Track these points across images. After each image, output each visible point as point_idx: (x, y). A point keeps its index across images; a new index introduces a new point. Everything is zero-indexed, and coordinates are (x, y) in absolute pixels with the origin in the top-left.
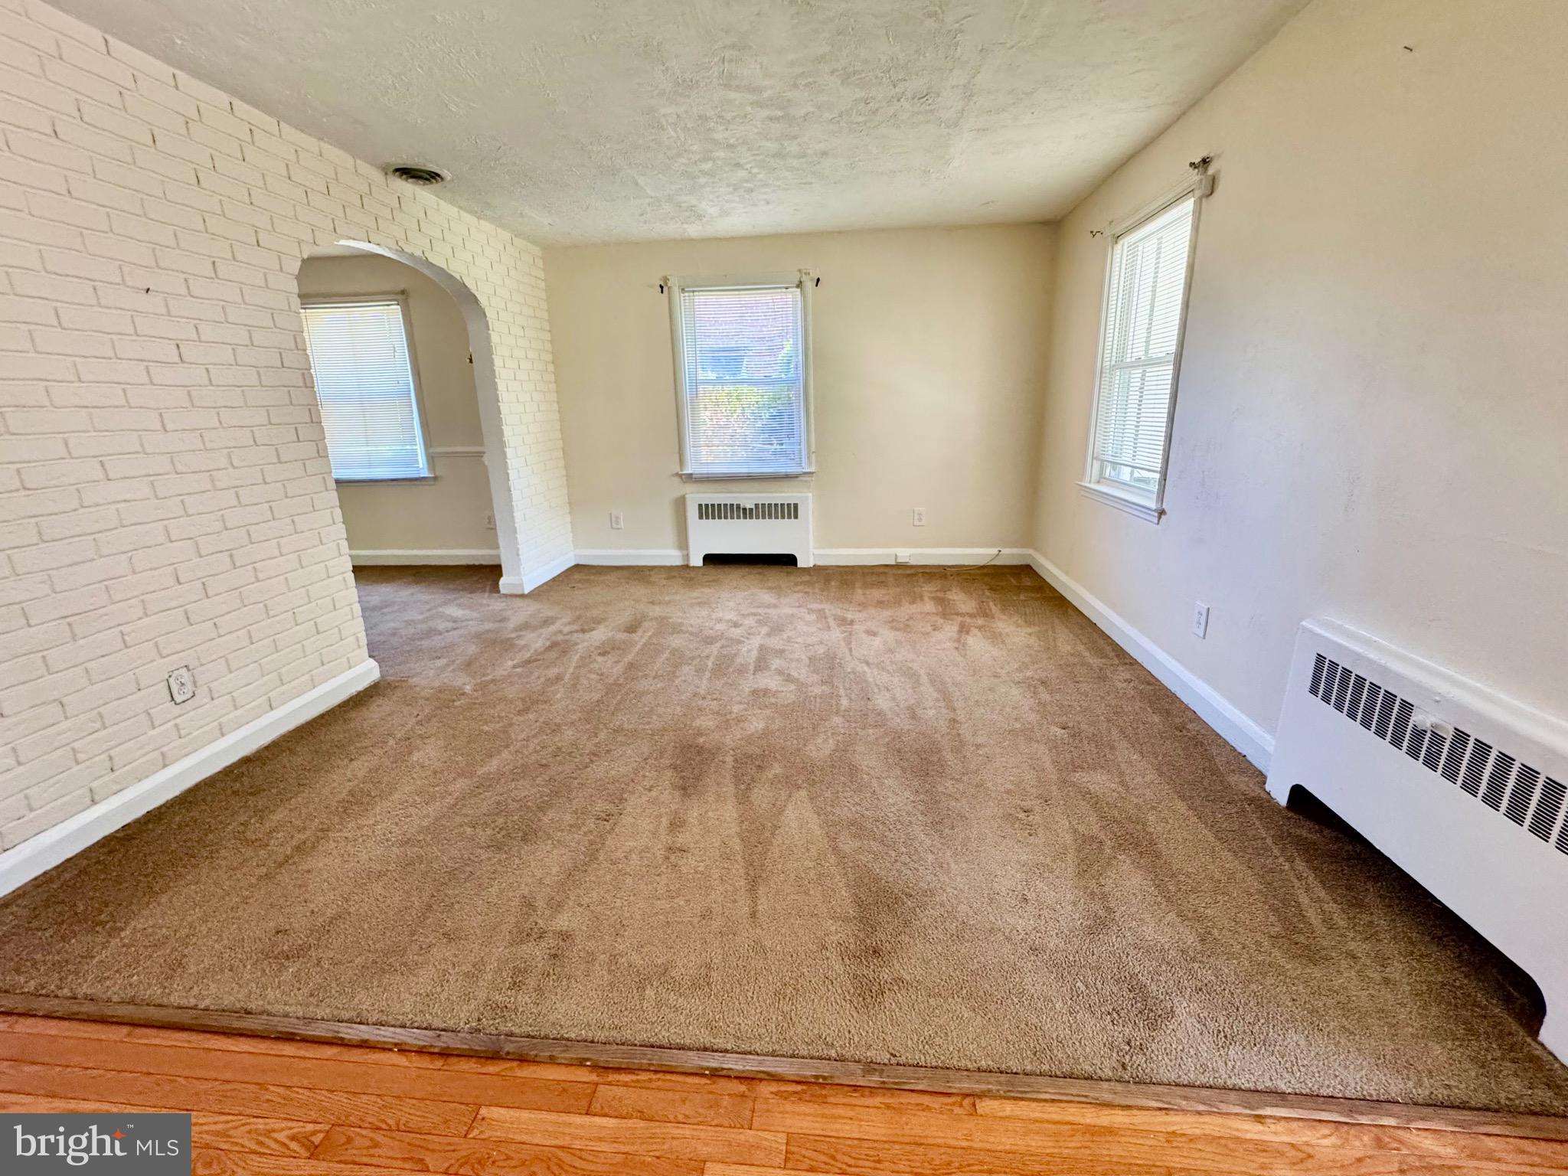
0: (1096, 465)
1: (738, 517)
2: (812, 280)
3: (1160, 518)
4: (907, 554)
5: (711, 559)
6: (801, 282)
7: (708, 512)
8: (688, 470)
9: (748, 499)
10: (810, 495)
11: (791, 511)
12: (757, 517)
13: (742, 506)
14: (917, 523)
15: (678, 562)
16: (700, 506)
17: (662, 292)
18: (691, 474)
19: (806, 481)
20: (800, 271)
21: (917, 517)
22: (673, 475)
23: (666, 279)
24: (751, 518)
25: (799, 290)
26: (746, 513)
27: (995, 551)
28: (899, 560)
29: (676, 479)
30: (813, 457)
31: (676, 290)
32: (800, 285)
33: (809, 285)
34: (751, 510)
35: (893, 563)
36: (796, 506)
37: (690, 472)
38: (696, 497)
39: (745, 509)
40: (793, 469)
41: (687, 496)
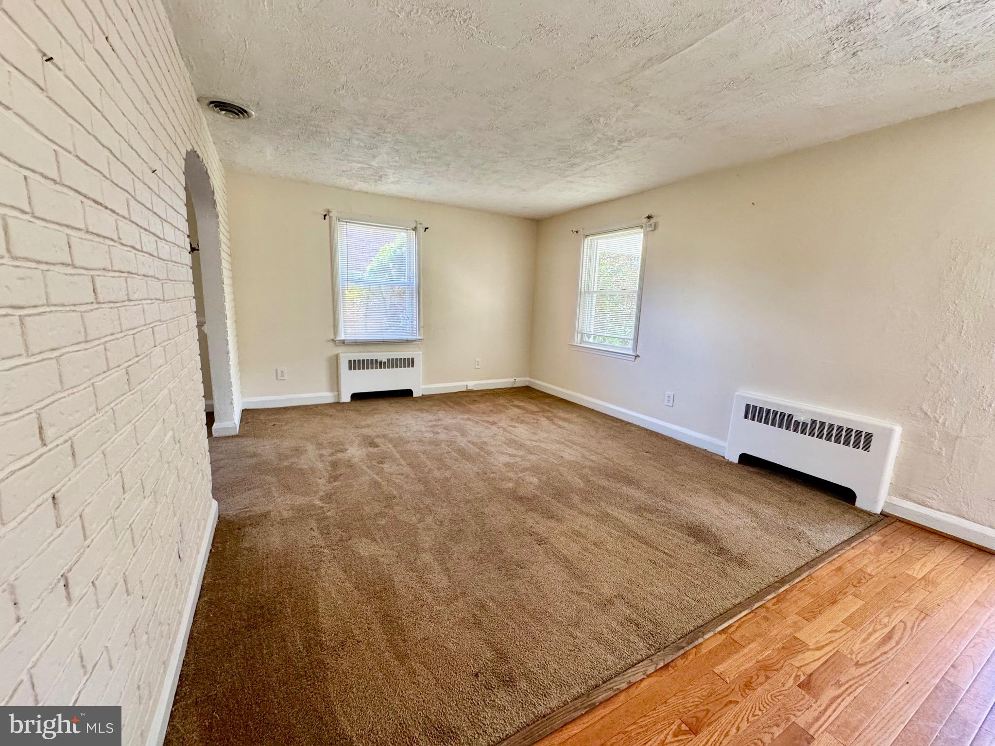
0: (579, 335)
1: (376, 368)
2: (423, 228)
3: (635, 358)
4: (473, 384)
5: (356, 397)
6: (416, 228)
7: (354, 365)
8: (342, 337)
9: (383, 355)
10: (421, 353)
11: (410, 363)
12: (389, 367)
13: (379, 361)
14: (477, 367)
15: (331, 400)
16: (350, 361)
17: (325, 219)
18: (344, 340)
19: (418, 344)
20: (416, 222)
21: (476, 363)
22: (329, 341)
23: (329, 212)
24: (384, 368)
25: (414, 232)
26: (380, 365)
27: (513, 380)
28: (469, 388)
29: (331, 344)
30: (422, 329)
31: (335, 220)
32: (415, 229)
33: (421, 230)
34: (385, 362)
35: (465, 390)
36: (413, 359)
37: (343, 339)
38: (346, 356)
39: (381, 363)
40: (410, 337)
41: (341, 355)
